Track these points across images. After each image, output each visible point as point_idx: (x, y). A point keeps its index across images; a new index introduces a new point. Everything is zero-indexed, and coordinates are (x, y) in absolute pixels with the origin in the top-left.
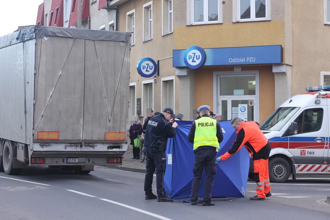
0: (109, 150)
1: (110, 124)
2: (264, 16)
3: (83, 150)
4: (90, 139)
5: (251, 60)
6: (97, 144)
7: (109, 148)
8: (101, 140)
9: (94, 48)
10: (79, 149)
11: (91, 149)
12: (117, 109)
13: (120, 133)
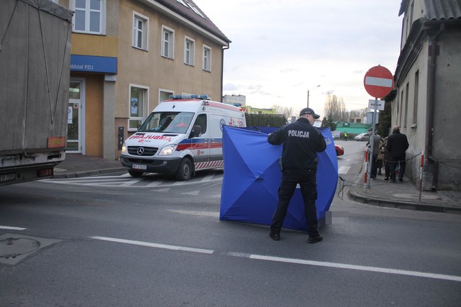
0: (50, 161)
1: (52, 127)
2: (99, 31)
3: (23, 164)
4: (32, 147)
5: (89, 68)
6: (37, 154)
7: (50, 158)
8: (44, 149)
9: (38, 20)
10: (18, 163)
11: (31, 162)
12: (59, 108)
13: (60, 137)
